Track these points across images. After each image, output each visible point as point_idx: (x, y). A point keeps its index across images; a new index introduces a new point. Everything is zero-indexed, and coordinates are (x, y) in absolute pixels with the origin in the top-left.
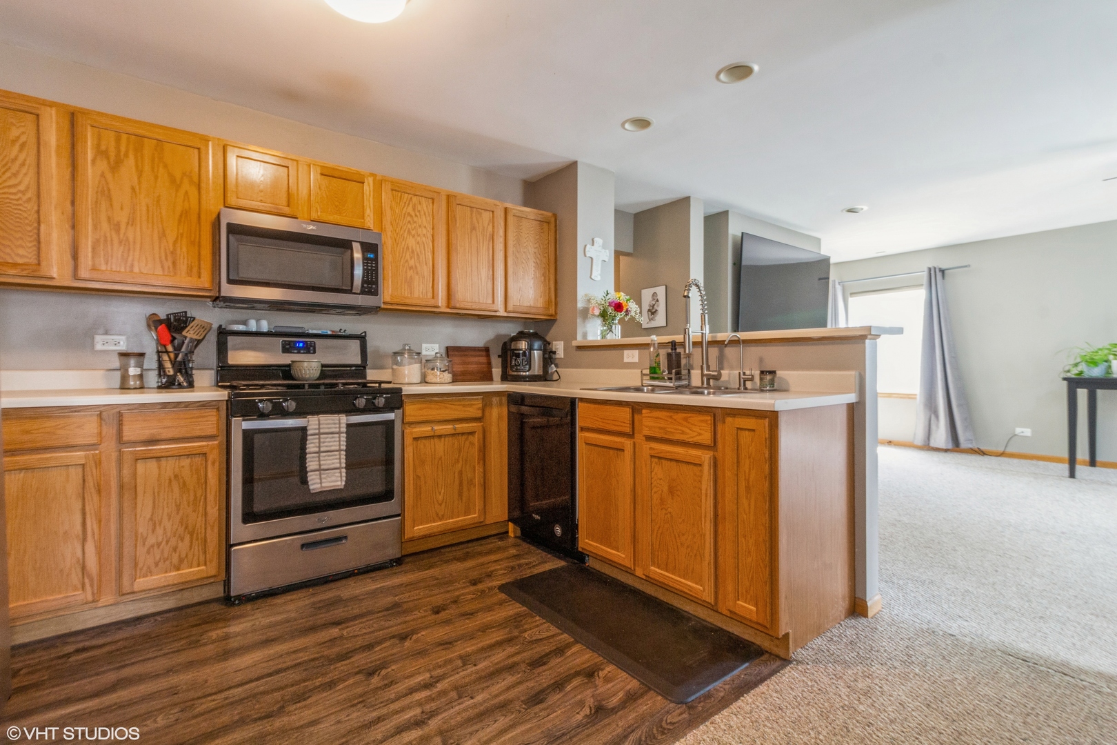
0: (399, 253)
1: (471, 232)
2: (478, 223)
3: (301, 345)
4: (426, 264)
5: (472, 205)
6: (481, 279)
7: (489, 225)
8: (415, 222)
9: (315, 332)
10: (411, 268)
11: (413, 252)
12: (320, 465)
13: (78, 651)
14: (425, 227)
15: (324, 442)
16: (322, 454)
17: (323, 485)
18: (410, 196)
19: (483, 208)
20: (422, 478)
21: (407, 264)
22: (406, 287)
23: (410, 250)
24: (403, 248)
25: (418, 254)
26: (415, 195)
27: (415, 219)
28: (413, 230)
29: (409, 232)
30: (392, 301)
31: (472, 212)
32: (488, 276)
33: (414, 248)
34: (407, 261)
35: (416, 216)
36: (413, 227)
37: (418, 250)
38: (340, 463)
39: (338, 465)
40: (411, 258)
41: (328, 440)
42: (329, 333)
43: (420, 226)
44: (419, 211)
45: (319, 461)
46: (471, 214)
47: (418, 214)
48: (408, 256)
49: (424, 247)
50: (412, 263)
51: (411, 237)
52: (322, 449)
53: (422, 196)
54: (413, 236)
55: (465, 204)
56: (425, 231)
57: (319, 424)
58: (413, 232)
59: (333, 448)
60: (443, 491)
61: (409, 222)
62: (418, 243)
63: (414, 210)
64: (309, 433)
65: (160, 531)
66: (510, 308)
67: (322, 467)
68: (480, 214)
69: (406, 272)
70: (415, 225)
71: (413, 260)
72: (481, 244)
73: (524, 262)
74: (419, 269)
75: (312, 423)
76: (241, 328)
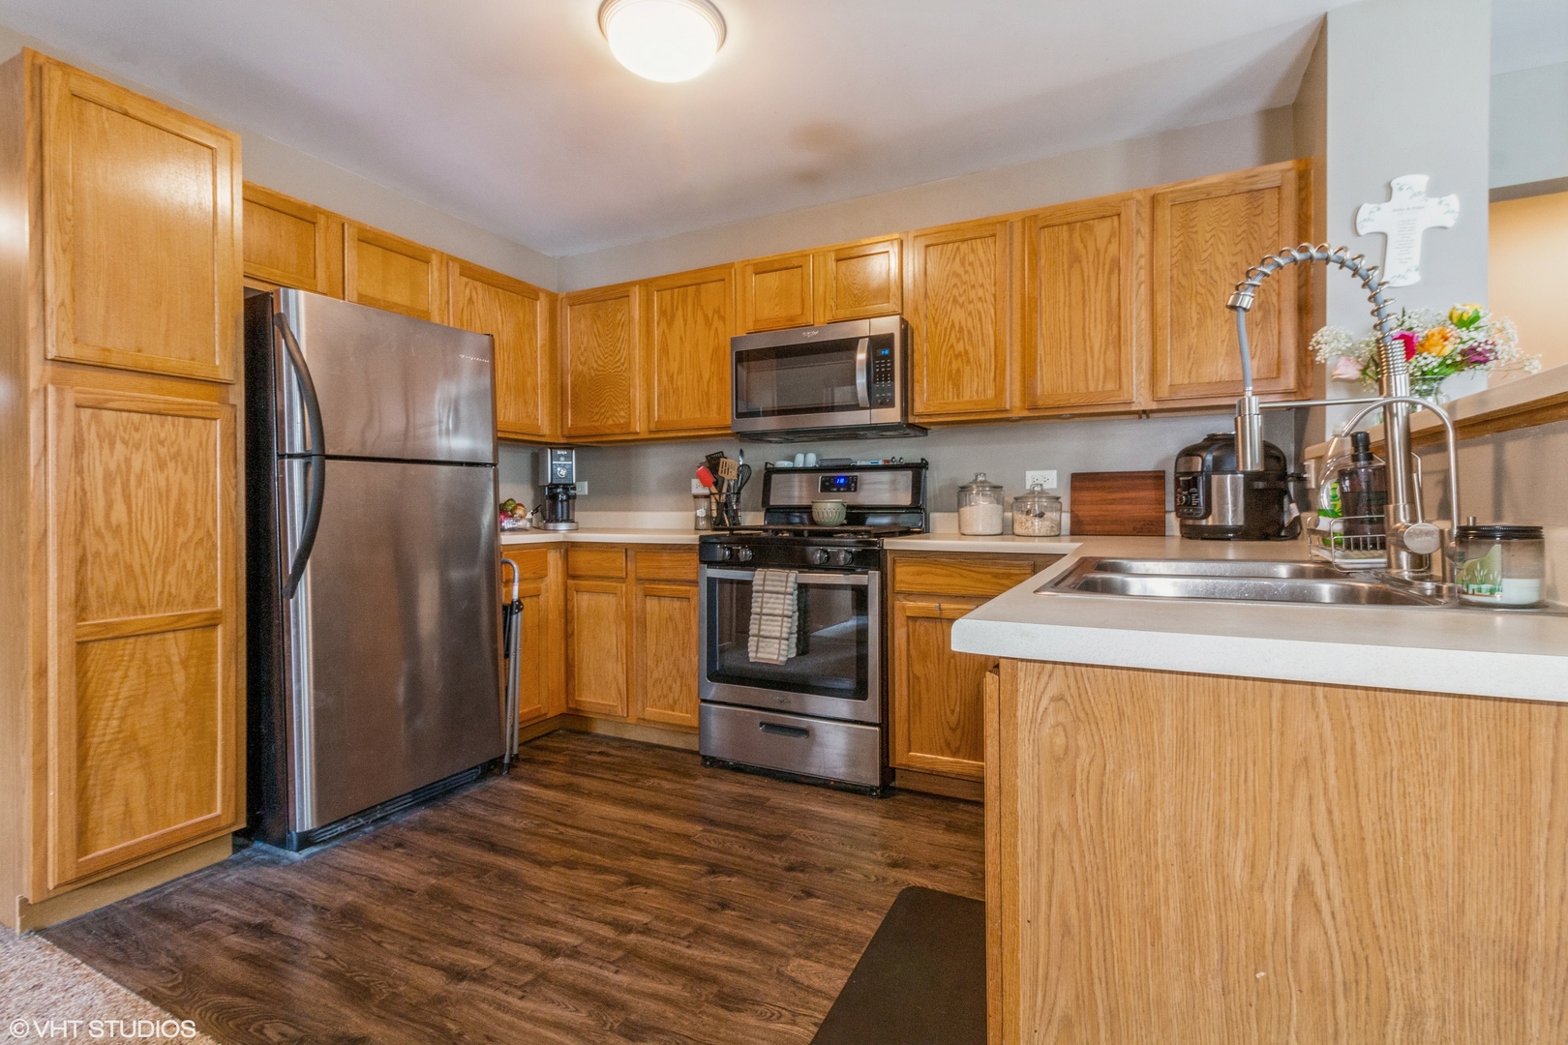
0: (940, 336)
1: (1070, 267)
2: (1085, 247)
3: (842, 481)
4: (984, 344)
5: (1069, 219)
6: (1091, 348)
7: (1110, 242)
8: (965, 283)
9: (864, 463)
10: (957, 356)
11: (961, 329)
12: (759, 630)
13: (601, 753)
14: (982, 286)
15: (767, 603)
16: (764, 617)
17: (759, 655)
18: (956, 244)
19: (1092, 216)
20: (923, 680)
21: (951, 352)
22: (950, 387)
23: (957, 328)
24: (946, 329)
25: (969, 332)
26: (963, 241)
27: (965, 278)
28: (960, 296)
29: (955, 301)
30: (927, 411)
31: (1071, 231)
32: (1107, 339)
33: (963, 323)
34: (952, 346)
35: (966, 272)
36: (961, 291)
37: (970, 324)
38: (781, 632)
39: (778, 634)
40: (958, 341)
41: (772, 600)
42: (881, 463)
43: (973, 287)
44: (971, 264)
45: (760, 625)
46: (1070, 236)
47: (969, 268)
48: (953, 339)
49: (980, 319)
50: (960, 347)
51: (958, 307)
52: (764, 611)
53: (975, 238)
54: (962, 306)
55: (1057, 222)
56: (980, 292)
57: (764, 580)
58: (961, 300)
59: (777, 612)
60: (958, 709)
61: (955, 285)
62: (970, 314)
63: (963, 264)
64: (755, 588)
65: (661, 668)
66: (1164, 391)
67: (762, 633)
68: (1090, 229)
69: (950, 363)
70: (965, 287)
71: (961, 342)
72: (1092, 284)
73: (1203, 291)
74: (971, 355)
75: (758, 576)
76: (786, 464)
